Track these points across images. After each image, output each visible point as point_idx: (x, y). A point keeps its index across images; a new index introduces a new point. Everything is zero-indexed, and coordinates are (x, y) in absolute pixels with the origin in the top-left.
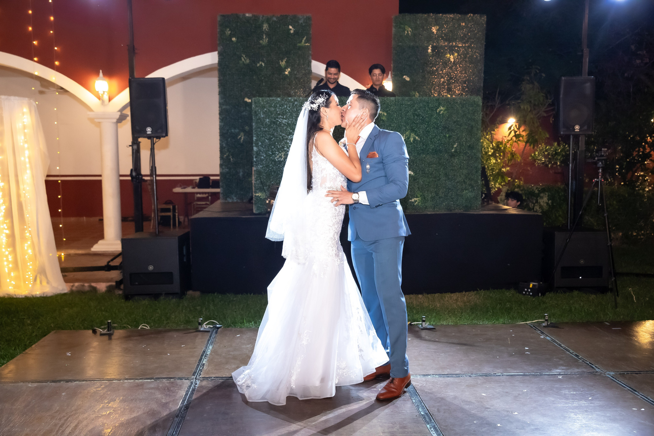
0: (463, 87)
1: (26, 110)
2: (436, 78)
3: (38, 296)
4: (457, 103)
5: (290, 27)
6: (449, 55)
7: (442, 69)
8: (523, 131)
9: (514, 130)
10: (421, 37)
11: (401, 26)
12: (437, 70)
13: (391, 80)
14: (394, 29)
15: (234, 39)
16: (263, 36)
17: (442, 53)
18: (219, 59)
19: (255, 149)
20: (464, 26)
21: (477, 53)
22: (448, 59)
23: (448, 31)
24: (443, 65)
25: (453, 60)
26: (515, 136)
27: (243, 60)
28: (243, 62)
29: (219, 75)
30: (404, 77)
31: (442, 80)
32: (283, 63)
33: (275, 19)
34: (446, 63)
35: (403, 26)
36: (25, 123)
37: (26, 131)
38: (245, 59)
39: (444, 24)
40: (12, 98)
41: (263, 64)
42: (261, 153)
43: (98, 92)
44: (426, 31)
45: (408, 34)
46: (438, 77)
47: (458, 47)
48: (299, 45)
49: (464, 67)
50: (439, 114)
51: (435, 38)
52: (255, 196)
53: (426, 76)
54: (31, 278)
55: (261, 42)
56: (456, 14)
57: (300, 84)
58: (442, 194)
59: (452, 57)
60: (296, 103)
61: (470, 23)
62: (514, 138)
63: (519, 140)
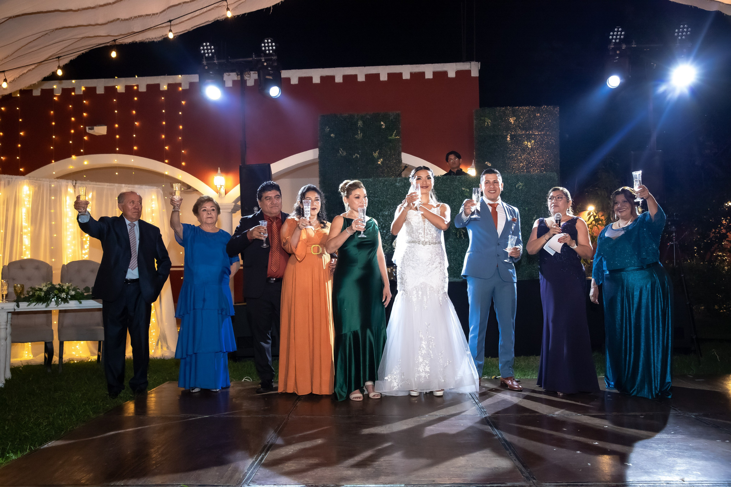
0: (541, 170)
1: (154, 197)
2: (515, 163)
3: (158, 358)
4: (534, 179)
5: (382, 123)
6: (526, 143)
7: (520, 155)
8: (602, 216)
9: (593, 215)
10: (500, 127)
11: (482, 118)
12: (516, 156)
13: (474, 167)
14: (475, 121)
15: (332, 135)
16: (358, 132)
17: (520, 141)
18: (319, 152)
20: (539, 116)
21: (553, 139)
22: (526, 145)
23: (524, 121)
24: (522, 151)
25: (530, 147)
26: (595, 220)
27: (341, 152)
28: (341, 154)
29: (320, 167)
30: (486, 163)
31: (522, 164)
32: (376, 155)
33: (368, 117)
34: (524, 149)
35: (483, 118)
36: (153, 208)
37: (153, 215)
38: (342, 152)
39: (521, 115)
40: (144, 187)
41: (358, 156)
43: (216, 186)
44: (504, 122)
45: (488, 124)
46: (517, 162)
47: (535, 135)
48: (390, 138)
49: (541, 152)
50: (517, 189)
51: (513, 128)
53: (506, 162)
54: (154, 344)
55: (356, 136)
56: (531, 106)
57: (391, 173)
58: (524, 262)
59: (529, 143)
60: (386, 183)
61: (545, 113)
62: (594, 222)
63: (599, 224)
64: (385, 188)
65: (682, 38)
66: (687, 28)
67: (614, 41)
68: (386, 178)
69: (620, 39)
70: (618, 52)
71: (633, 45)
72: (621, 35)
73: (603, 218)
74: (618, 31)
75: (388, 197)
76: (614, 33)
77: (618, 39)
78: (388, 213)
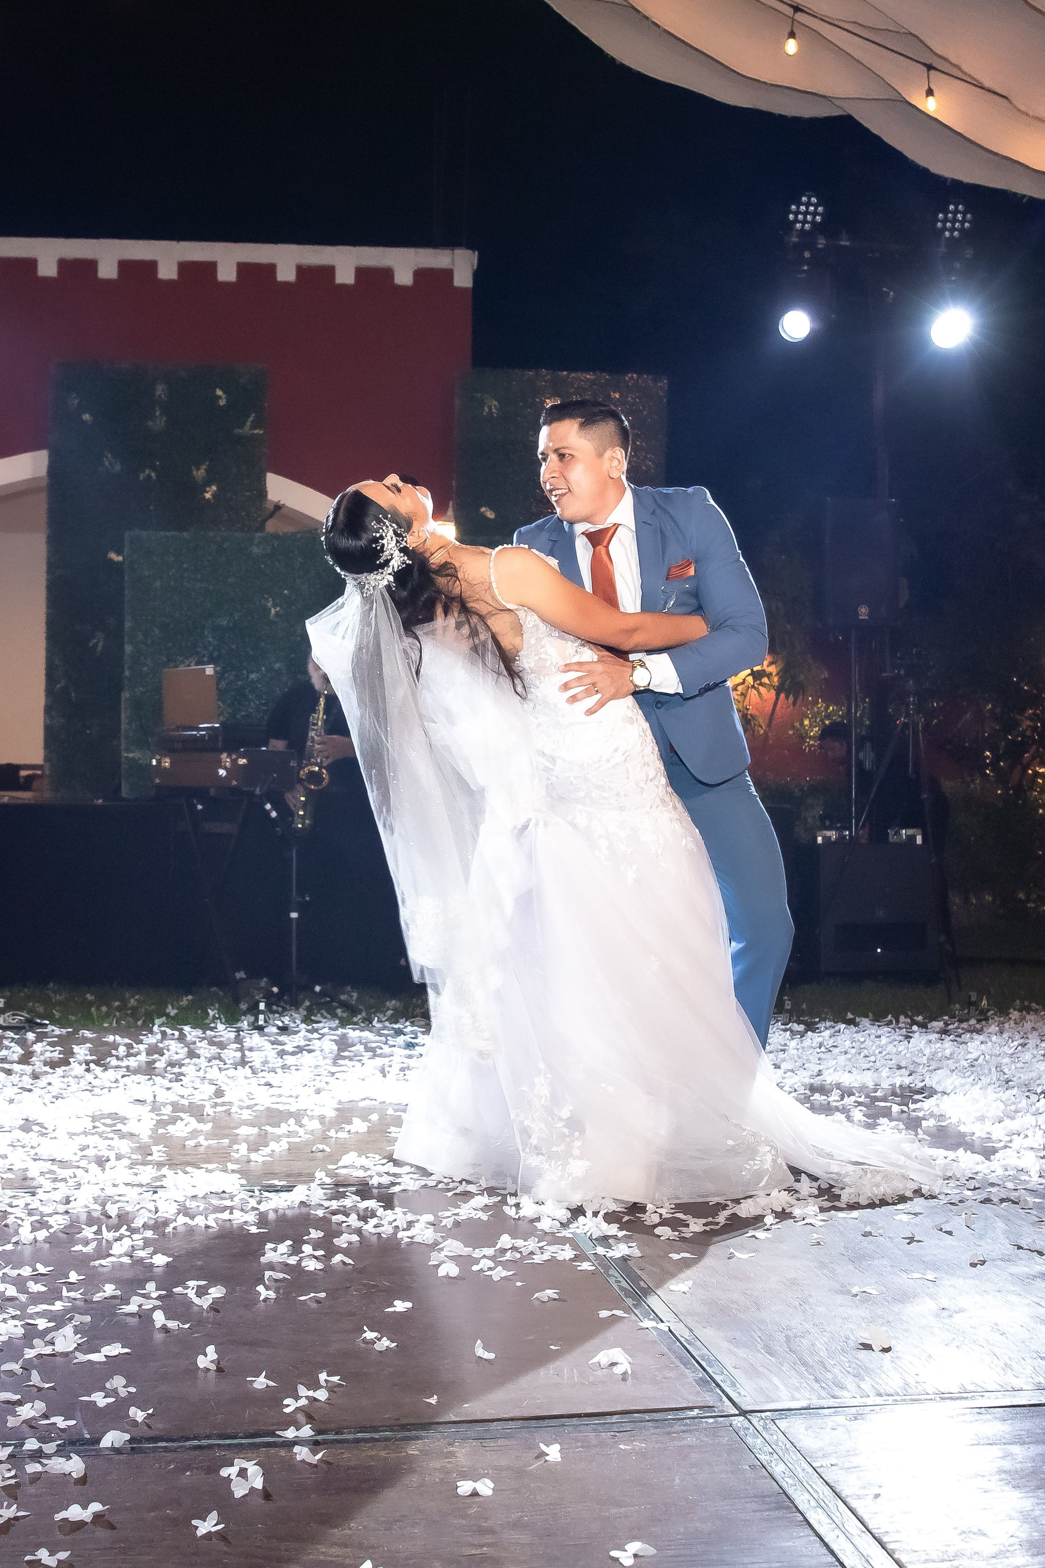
5: (219, 392)
10: (520, 420)
11: (476, 394)
14: (458, 402)
15: (87, 417)
16: (155, 412)
18: (50, 461)
19: (128, 648)
27: (107, 464)
28: (107, 468)
30: (483, 509)
32: (199, 474)
33: (183, 374)
35: (479, 395)
38: (110, 463)
41: (153, 474)
42: (142, 658)
44: (531, 408)
45: (491, 413)
48: (238, 431)
52: (127, 758)
55: (149, 423)
56: (599, 373)
57: (239, 522)
60: (226, 545)
61: (633, 394)
62: (750, 680)
63: (761, 684)
64: (223, 559)
65: (952, 233)
66: (964, 214)
67: (798, 226)
68: (225, 534)
69: (813, 222)
70: (807, 255)
71: (842, 240)
72: (815, 214)
73: (772, 669)
74: (808, 204)
75: (229, 580)
76: (798, 208)
77: (808, 222)
78: (229, 622)
